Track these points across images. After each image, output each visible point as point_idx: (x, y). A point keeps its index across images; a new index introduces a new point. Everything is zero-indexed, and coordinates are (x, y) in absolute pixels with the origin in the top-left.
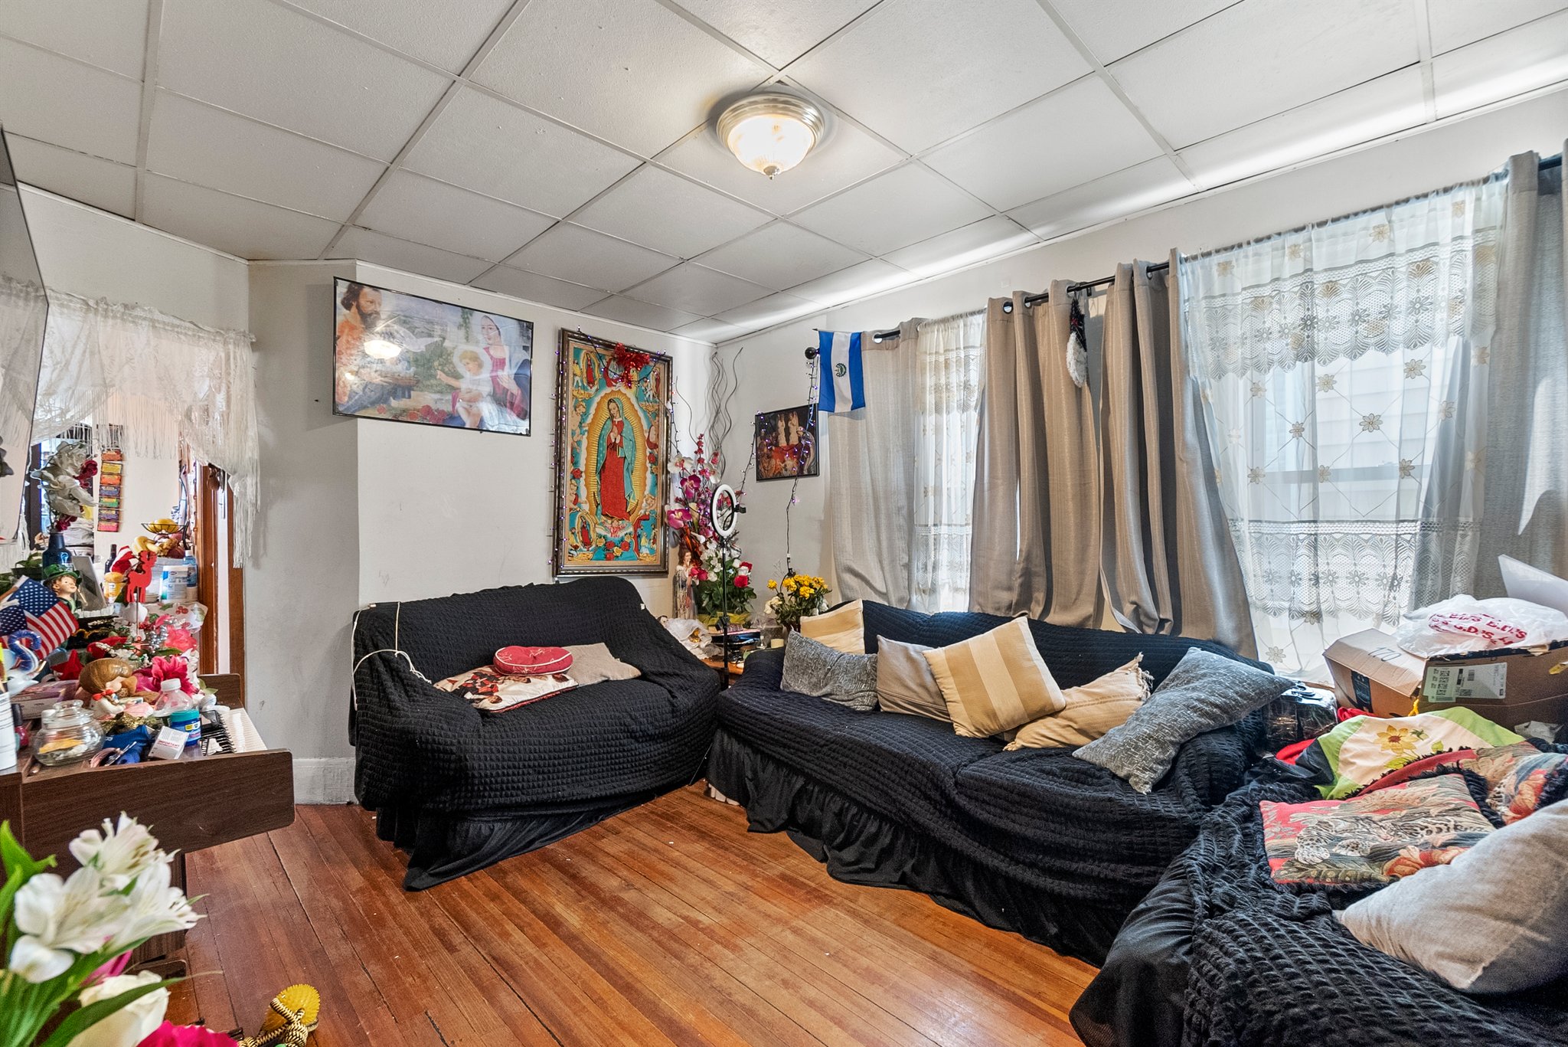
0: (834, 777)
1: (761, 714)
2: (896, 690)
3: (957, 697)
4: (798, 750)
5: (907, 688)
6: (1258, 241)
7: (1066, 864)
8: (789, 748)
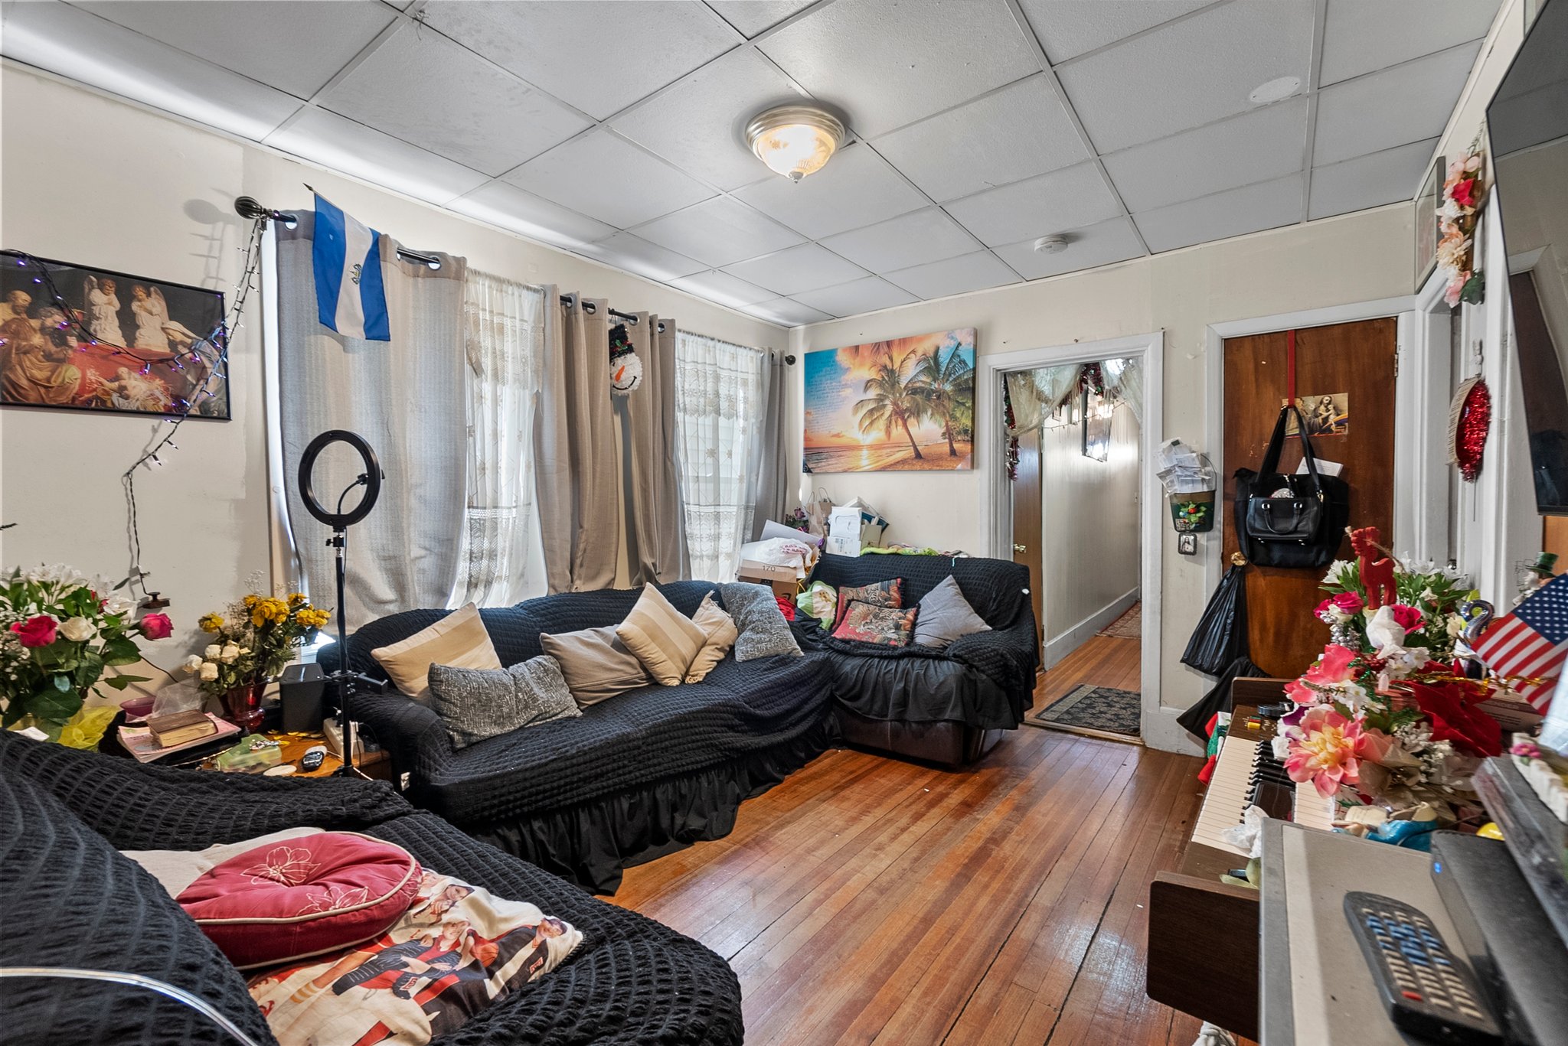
0: (662, 768)
1: (546, 764)
2: (603, 677)
3: (664, 657)
4: (613, 770)
5: (612, 670)
6: (688, 333)
7: (799, 714)
8: (602, 775)
